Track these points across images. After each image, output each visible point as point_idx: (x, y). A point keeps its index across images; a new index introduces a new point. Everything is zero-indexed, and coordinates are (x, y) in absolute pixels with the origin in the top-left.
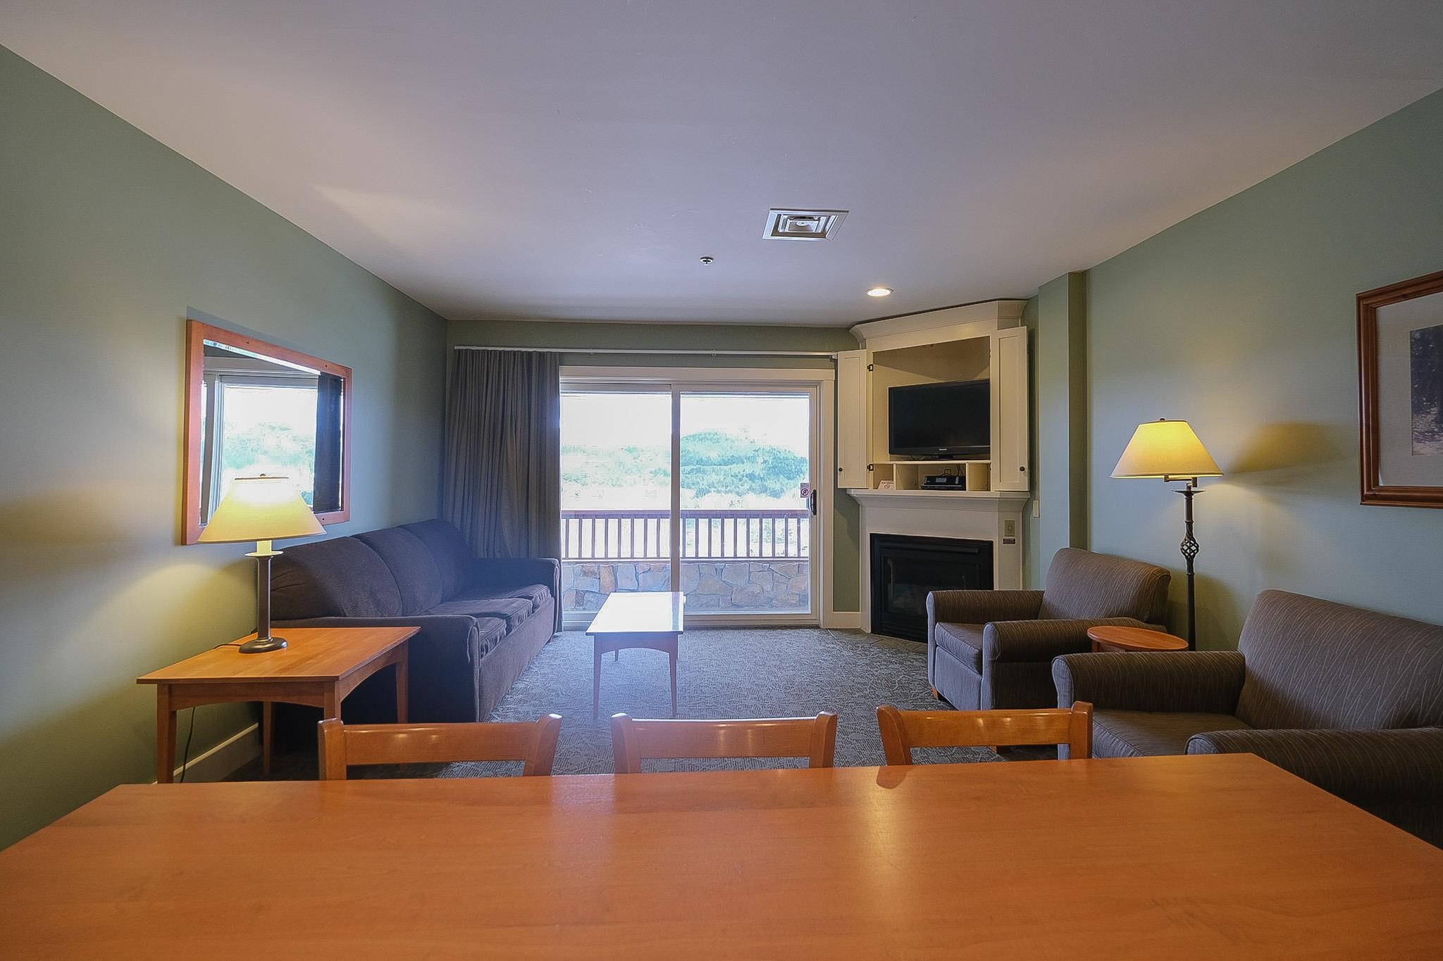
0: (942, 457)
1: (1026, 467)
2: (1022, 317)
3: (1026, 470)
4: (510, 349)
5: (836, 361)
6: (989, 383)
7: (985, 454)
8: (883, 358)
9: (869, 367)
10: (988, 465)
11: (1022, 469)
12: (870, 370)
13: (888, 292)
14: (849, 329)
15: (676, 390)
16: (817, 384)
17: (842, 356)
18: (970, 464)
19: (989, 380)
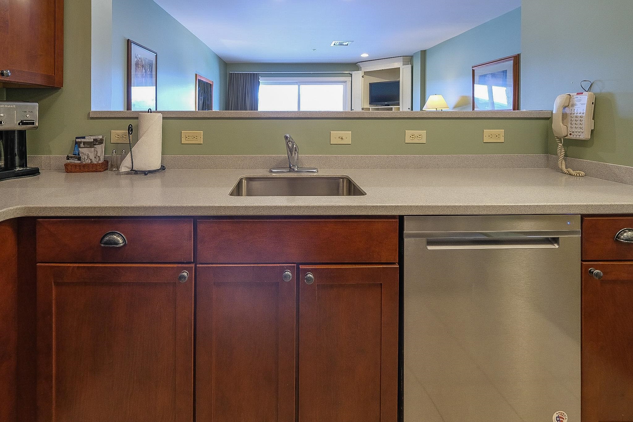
0: (386, 105)
1: (410, 108)
2: (410, 61)
3: (410, 109)
4: (247, 72)
5: (352, 74)
6: (399, 82)
7: (398, 104)
8: (366, 73)
9: (362, 77)
10: (399, 108)
11: (409, 109)
12: (363, 77)
13: (368, 55)
14: (356, 64)
15: (299, 84)
16: (345, 82)
17: (354, 73)
18: (394, 108)
19: (400, 81)
